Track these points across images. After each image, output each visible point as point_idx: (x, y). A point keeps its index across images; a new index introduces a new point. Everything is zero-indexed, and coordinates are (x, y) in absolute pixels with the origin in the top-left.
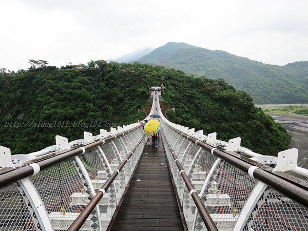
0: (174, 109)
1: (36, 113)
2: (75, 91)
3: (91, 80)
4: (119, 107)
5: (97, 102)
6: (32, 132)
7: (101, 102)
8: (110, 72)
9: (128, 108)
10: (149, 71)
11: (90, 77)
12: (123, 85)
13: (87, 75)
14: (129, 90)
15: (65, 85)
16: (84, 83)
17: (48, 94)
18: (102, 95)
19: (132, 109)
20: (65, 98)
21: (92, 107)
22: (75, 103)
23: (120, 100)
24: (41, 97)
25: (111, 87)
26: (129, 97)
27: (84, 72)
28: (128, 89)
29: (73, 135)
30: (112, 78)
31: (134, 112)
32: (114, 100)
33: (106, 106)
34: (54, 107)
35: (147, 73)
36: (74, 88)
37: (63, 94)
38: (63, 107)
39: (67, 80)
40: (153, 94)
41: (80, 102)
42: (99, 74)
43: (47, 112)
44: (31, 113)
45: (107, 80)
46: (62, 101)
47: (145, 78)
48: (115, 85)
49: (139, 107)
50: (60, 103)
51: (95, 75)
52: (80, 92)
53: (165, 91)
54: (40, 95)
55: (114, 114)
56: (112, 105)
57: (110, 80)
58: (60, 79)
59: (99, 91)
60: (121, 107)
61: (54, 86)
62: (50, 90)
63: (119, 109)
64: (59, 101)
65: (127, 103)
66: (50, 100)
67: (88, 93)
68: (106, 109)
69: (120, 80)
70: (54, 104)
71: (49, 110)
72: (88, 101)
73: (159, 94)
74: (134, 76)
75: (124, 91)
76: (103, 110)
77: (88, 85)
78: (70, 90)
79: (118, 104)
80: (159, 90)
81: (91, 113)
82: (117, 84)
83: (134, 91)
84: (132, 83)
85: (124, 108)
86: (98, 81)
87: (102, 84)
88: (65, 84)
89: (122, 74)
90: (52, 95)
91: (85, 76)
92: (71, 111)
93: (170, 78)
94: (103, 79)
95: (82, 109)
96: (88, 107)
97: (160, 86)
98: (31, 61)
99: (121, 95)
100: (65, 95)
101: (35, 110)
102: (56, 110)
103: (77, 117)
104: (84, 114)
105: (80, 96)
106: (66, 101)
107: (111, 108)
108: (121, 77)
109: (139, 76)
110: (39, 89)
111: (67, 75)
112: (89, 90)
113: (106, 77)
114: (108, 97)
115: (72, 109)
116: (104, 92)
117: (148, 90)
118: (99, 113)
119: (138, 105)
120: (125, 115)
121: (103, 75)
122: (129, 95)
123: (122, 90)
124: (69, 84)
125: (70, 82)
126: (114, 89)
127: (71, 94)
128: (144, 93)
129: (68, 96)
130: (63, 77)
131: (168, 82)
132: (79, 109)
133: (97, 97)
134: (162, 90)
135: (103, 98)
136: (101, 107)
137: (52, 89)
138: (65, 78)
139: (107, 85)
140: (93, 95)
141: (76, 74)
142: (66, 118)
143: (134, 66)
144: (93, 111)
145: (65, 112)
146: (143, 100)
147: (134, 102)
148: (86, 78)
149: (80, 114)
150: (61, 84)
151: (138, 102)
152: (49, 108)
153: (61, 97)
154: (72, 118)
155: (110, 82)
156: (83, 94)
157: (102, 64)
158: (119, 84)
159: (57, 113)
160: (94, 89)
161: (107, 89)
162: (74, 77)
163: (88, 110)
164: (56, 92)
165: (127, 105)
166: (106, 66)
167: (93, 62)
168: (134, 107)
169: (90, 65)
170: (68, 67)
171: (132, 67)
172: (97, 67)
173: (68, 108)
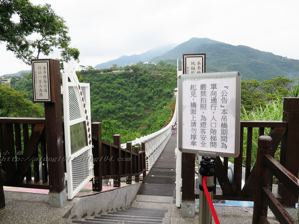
2: (115, 91)
3: (127, 81)
4: (149, 104)
5: (132, 99)
7: (136, 99)
8: (142, 75)
9: (157, 105)
11: (126, 79)
12: (152, 86)
13: (124, 78)
14: (157, 90)
15: (107, 86)
16: (122, 84)
17: (95, 93)
18: (136, 94)
19: (160, 105)
20: (108, 96)
21: (129, 104)
22: (115, 100)
23: (150, 98)
25: (142, 88)
26: (157, 96)
27: (121, 75)
30: (143, 80)
31: (161, 108)
32: (146, 98)
33: (139, 103)
34: (100, 103)
35: (171, 77)
36: (114, 88)
38: (106, 103)
39: (109, 82)
40: (176, 94)
41: (119, 99)
42: (133, 76)
43: (96, 107)
45: (140, 82)
46: (106, 98)
47: (170, 81)
48: (145, 86)
49: (165, 104)
50: (104, 100)
51: (130, 78)
52: (119, 91)
55: (146, 109)
56: (144, 102)
57: (142, 82)
58: (104, 81)
59: (133, 90)
60: (151, 104)
61: (99, 87)
62: (96, 90)
63: (149, 105)
64: (103, 98)
65: (155, 101)
66: (97, 98)
67: (125, 93)
68: (139, 105)
69: (150, 82)
70: (100, 100)
71: (96, 105)
72: (126, 99)
74: (162, 79)
75: (153, 91)
76: (136, 106)
77: (125, 85)
78: (112, 90)
79: (148, 101)
81: (128, 108)
82: (147, 85)
83: (161, 91)
84: (159, 85)
85: (153, 105)
86: (132, 82)
87: (136, 85)
88: (107, 85)
89: (151, 77)
90: (98, 94)
91: (122, 78)
92: (112, 106)
94: (136, 81)
95: (121, 105)
96: (125, 103)
98: (81, 66)
99: (150, 94)
100: (107, 94)
102: (102, 105)
103: (117, 111)
104: (123, 109)
105: (119, 95)
106: (108, 98)
107: (143, 104)
108: (150, 80)
109: (165, 79)
111: (108, 78)
112: (126, 90)
113: (139, 80)
114: (141, 96)
115: (113, 105)
116: (137, 91)
117: (172, 91)
118: (134, 108)
119: (164, 102)
120: (154, 110)
121: (136, 78)
122: (157, 95)
123: (151, 90)
124: (111, 85)
125: (111, 83)
126: (145, 89)
127: (112, 93)
128: (169, 93)
129: (110, 94)
130: (105, 79)
132: (119, 105)
133: (132, 96)
135: (136, 97)
136: (135, 103)
138: (107, 80)
139: (139, 86)
140: (129, 94)
141: (116, 77)
142: (109, 112)
143: (161, 70)
144: (129, 107)
145: (109, 107)
146: (168, 99)
147: (161, 100)
148: (123, 80)
149: (119, 109)
150: (104, 85)
151: (164, 100)
152: (96, 103)
153: (105, 95)
154: (113, 112)
155: (142, 84)
156: (121, 93)
157: (135, 69)
158: (149, 85)
159: (102, 108)
160: (129, 89)
161: (140, 89)
162: (114, 79)
163: (126, 106)
164: (101, 91)
165: (155, 103)
166: (139, 70)
167: (128, 66)
168: (161, 104)
169: (126, 70)
170: (109, 71)
171: (159, 70)
172: (131, 71)
173: (110, 103)
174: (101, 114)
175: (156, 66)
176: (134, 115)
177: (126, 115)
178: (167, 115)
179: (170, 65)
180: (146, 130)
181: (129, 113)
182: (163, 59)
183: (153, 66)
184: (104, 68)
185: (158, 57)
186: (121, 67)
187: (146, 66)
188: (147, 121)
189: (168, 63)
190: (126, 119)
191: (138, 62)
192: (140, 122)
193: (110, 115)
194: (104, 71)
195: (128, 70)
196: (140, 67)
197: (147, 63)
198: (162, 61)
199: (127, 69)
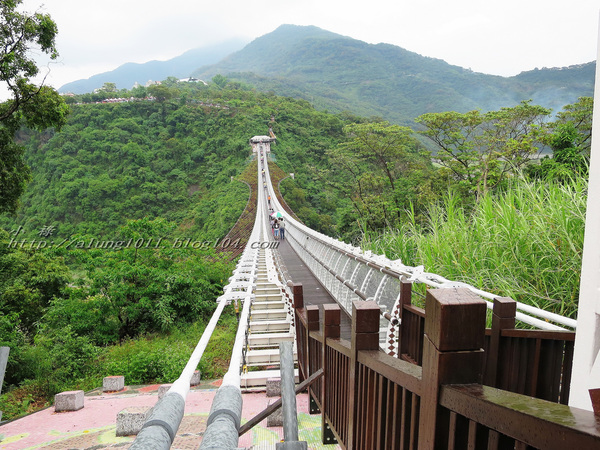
0: (292, 174)
1: (47, 186)
2: (116, 145)
3: (141, 123)
4: (197, 173)
5: (157, 163)
6: (45, 220)
7: (166, 164)
8: (176, 108)
9: (214, 174)
10: (248, 106)
11: (140, 119)
12: (202, 133)
13: (134, 114)
14: (213, 142)
15: (95, 134)
16: (131, 130)
17: (65, 152)
18: (165, 151)
19: (221, 176)
20: (98, 157)
21: (151, 174)
22: (116, 167)
23: (200, 160)
24: (54, 157)
25: (179, 136)
26: (214, 155)
27: (127, 108)
28: (212, 140)
29: (120, 223)
30: (180, 119)
31: (225, 181)
32: (188, 160)
33: (175, 172)
34: (81, 175)
35: (244, 111)
36: (113, 140)
37: (92, 151)
38: (97, 174)
39: (99, 125)
40: (256, 148)
41: (127, 165)
42: (157, 111)
43: (70, 184)
44: (36, 187)
45: (173, 123)
46: (94, 164)
47: (241, 119)
48: (186, 133)
49: (233, 173)
50: (89, 167)
51: (149, 114)
52: (125, 147)
53: (278, 143)
54: (50, 153)
55: (190, 184)
56: (184, 169)
57: (178, 124)
58: (86, 122)
59: (158, 143)
60: (201, 173)
61: (74, 136)
62: (68, 144)
63: (198, 176)
64: (87, 163)
65: (211, 165)
66: (71, 163)
67: (139, 150)
68: (174, 177)
69: (197, 123)
70: (79, 169)
71: (72, 180)
72: (142, 164)
73: (267, 148)
74: (222, 116)
75: (204, 144)
76: (168, 178)
77: (138, 132)
78: (107, 144)
79: (195, 167)
80: (266, 142)
81: (150, 184)
82: (190, 131)
83: (222, 143)
84: (218, 129)
85: (207, 174)
86: (155, 125)
87: (164, 131)
88: (95, 131)
89: (199, 111)
90: (73, 153)
91: (130, 116)
92: (111, 181)
93: (285, 119)
94: (163, 121)
95: (132, 178)
96: (142, 173)
97: (268, 134)
99: (199, 151)
100: (97, 153)
101: (45, 182)
102: (85, 179)
103: (124, 191)
104: (136, 186)
105: (126, 154)
106: (99, 162)
107: (183, 174)
108: (196, 118)
109: (230, 115)
110: (45, 142)
111: (97, 115)
112: (141, 142)
113: (169, 119)
114: (177, 155)
115: (114, 177)
116: (168, 146)
117: (248, 142)
118: (162, 184)
119: (230, 168)
120: (208, 187)
121: (164, 114)
122: (214, 151)
123: (200, 143)
124: (104, 133)
125: (104, 128)
126: (186, 140)
127: (108, 150)
128: (240, 147)
129: (104, 154)
130: (89, 119)
131: (283, 126)
132: (126, 178)
133: (155, 155)
134: (271, 141)
135: (167, 157)
136: (165, 172)
137: (71, 141)
138: (95, 121)
139: (172, 133)
140: (150, 152)
141: (114, 114)
142: (105, 195)
143: (220, 96)
144: (151, 181)
145: (103, 184)
146: (240, 160)
147: (224, 163)
148: (132, 120)
149: (129, 187)
150: (88, 133)
151: (230, 163)
152: (71, 176)
153: (90, 156)
154: (114, 195)
155: (177, 127)
156: (131, 151)
157: (161, 94)
158: (195, 130)
159: (87, 186)
160: (148, 141)
161: (174, 140)
162: (110, 118)
163: (144, 180)
164: (80, 147)
165: (211, 169)
166: (168, 96)
167: (142, 88)
168: (224, 172)
169: (137, 96)
170: (96, 98)
171: (215, 97)
172: (151, 98)
173: (105, 175)
174: (86, 199)
175: (207, 87)
176: (164, 200)
177: (145, 201)
178: (239, 197)
179: (237, 86)
180: (195, 231)
181: (152, 196)
182: (219, 71)
183: (200, 87)
184: (84, 92)
185: (208, 68)
186: (124, 90)
187: (185, 87)
188: (195, 212)
189: (233, 80)
190: (147, 210)
191: (165, 78)
192: (179, 214)
193: (108, 201)
194: (86, 100)
195: (144, 96)
196: (171, 90)
197: (187, 80)
198: (218, 76)
199: (141, 93)
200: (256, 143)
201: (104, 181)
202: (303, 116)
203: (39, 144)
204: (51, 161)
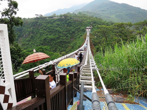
0: (96, 37)
1: (40, 37)
2: (55, 28)
3: (61, 23)
4: (73, 35)
5: (64, 33)
6: (39, 45)
7: (66, 33)
8: (69, 20)
9: (77, 36)
10: (86, 20)
11: (60, 22)
12: (75, 26)
14: (77, 28)
16: (58, 25)
17: (44, 29)
18: (66, 30)
19: (78, 36)
20: (51, 31)
21: (62, 35)
22: (55, 33)
23: (74, 32)
24: (41, 31)
25: (69, 27)
26: (77, 31)
27: (58, 20)
28: (77, 27)
29: (55, 46)
30: (70, 22)
31: (79, 38)
32: (71, 32)
33: (68, 35)
34: (47, 35)
36: (54, 27)
37: (50, 29)
38: (50, 35)
40: (87, 30)
41: (57, 33)
43: (45, 37)
44: (38, 37)
45: (68, 23)
46: (50, 32)
47: (84, 23)
48: (71, 26)
49: (81, 36)
50: (49, 33)
51: (63, 21)
52: (57, 29)
53: (93, 29)
54: (41, 30)
55: (71, 38)
56: (70, 34)
57: (69, 23)
58: (48, 23)
59: (64, 28)
60: (74, 35)
61: (46, 26)
62: (44, 28)
63: (73, 36)
64: (48, 32)
65: (76, 34)
66: (45, 32)
67: (60, 29)
68: (67, 36)
69: (73, 23)
70: (47, 33)
71: (45, 36)
72: (60, 33)
73: (90, 30)
74: (80, 22)
75: (75, 28)
76: (66, 36)
77: (60, 25)
78: (53, 28)
79: (72, 34)
80: (89, 28)
81: (62, 38)
82: (72, 25)
83: (79, 28)
84: (78, 25)
85: (75, 36)
86: (64, 24)
87: (66, 25)
90: (45, 30)
93: (95, 23)
94: (66, 23)
95: (58, 36)
96: (60, 35)
97: (90, 26)
98: (36, 15)
99: (73, 30)
100: (50, 30)
101: (39, 36)
102: (48, 36)
103: (56, 39)
104: (59, 38)
106: (51, 32)
107: (70, 36)
108: (73, 22)
109: (82, 22)
110: (40, 27)
111: (51, 21)
112: (60, 28)
113: (67, 22)
114: (68, 31)
115: (54, 36)
116: (67, 29)
117: (85, 28)
118: (65, 38)
119: (81, 35)
120: (75, 39)
121: (66, 21)
122: (77, 30)
123: (74, 28)
125: (52, 24)
126: (71, 27)
127: (53, 29)
128: (83, 29)
129: (52, 30)
131: (94, 25)
132: (57, 36)
133: (64, 31)
134: (91, 28)
136: (65, 35)
137: (45, 27)
138: (50, 22)
140: (62, 30)
141: (55, 21)
142: (52, 40)
143: (79, 17)
144: (62, 37)
145: (51, 37)
146: (83, 33)
147: (79, 33)
148: (59, 23)
149: (57, 38)
150: (49, 25)
151: (81, 33)
152: (45, 35)
153: (49, 31)
154: (54, 40)
155: (69, 24)
156: (58, 30)
157: (65, 16)
158: (73, 25)
159: (48, 38)
160: (62, 27)
161: (68, 27)
162: (54, 22)
163: (61, 37)
164: (47, 29)
165: (76, 35)
166: (67, 17)
167: (61, 15)
168: (79, 35)
169: (60, 17)
170: (51, 17)
171: (78, 17)
172: (63, 17)
173: (52, 35)
174: (48, 40)
175: (77, 15)
176: (65, 41)
177: (61, 41)
178: (82, 42)
180: (71, 49)
181: (62, 40)
182: (81, 11)
183: (75, 14)
185: (78, 10)
186: (58, 15)
187: (72, 15)
188: (72, 45)
189: (83, 13)
190: (61, 43)
191: (67, 13)
192: (68, 45)
193: (52, 41)
194: (49, 17)
195: (62, 17)
196: (68, 15)
197: (72, 13)
198: (80, 12)
200: (87, 28)
201: (52, 37)
202: (99, 22)
203: (39, 28)
204: (41, 32)
